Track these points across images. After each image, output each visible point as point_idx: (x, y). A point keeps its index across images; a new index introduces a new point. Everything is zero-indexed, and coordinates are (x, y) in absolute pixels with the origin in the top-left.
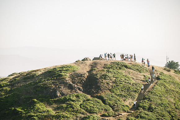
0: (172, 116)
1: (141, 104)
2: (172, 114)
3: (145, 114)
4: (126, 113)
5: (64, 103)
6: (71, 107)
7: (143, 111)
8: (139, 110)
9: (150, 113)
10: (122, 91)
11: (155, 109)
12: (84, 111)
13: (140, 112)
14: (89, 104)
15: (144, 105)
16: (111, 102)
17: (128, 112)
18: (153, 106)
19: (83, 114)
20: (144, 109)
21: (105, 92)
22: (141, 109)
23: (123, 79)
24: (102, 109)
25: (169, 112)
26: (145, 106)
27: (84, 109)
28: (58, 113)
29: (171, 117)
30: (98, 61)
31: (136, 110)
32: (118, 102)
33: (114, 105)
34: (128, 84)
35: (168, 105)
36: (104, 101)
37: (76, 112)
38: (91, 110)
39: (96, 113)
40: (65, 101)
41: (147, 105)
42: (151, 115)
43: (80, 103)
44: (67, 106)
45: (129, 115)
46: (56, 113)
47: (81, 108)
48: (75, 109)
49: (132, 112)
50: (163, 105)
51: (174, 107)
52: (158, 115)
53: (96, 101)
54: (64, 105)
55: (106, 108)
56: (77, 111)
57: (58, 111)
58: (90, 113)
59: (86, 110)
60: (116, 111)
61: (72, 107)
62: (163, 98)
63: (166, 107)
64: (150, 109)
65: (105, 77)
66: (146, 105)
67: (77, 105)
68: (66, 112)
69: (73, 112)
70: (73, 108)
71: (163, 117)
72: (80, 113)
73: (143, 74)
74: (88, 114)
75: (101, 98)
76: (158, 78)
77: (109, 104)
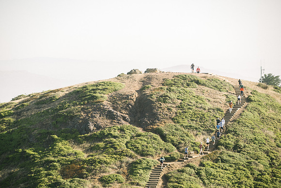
0: (272, 159)
1: (222, 141)
2: (271, 155)
3: (229, 156)
5: (100, 141)
6: (111, 147)
7: (225, 150)
8: (219, 149)
9: (236, 155)
10: (192, 120)
11: (244, 147)
12: (133, 153)
13: (221, 153)
14: (140, 142)
15: (227, 142)
16: (175, 139)
18: (242, 144)
19: (131, 157)
20: (226, 147)
21: (165, 122)
22: (222, 149)
23: (193, 102)
24: (161, 149)
25: (267, 152)
26: (229, 144)
27: (133, 150)
28: (92, 156)
29: (269, 159)
30: (153, 74)
31: (214, 150)
32: (186, 138)
33: (180, 143)
34: (202, 109)
35: (264, 141)
36: (164, 137)
37: (120, 155)
38: (143, 151)
39: (152, 156)
40: (102, 137)
41: (231, 142)
42: (238, 156)
43: (126, 140)
44: (106, 145)
45: (203, 158)
46: (88, 156)
47: (127, 147)
48: (119, 150)
50: (257, 142)
51: (274, 144)
52: (248, 157)
53: (151, 136)
54: (102, 144)
55: (167, 148)
56: (121, 154)
57: (91, 154)
58: (142, 155)
59: (136, 152)
60: (183, 152)
61: (113, 147)
62: (257, 131)
63: (261, 144)
64: (237, 148)
65: (164, 99)
66: (230, 142)
67: (121, 144)
68: (104, 155)
69: (115, 154)
70: (115, 148)
71: (257, 160)
72: (127, 156)
73: (225, 93)
74: (140, 158)
75: (158, 132)
76: (249, 100)
77: (172, 142)
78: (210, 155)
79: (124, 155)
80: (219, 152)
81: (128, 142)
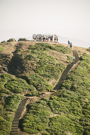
1: (64, 84)
3: (68, 93)
4: (49, 93)
7: (65, 90)
8: (62, 89)
9: (72, 93)
10: (46, 71)
11: (77, 88)
12: (9, 91)
13: (63, 92)
14: (13, 84)
16: (35, 82)
17: (51, 92)
18: (76, 86)
19: (7, 93)
20: (67, 88)
21: (29, 72)
22: (64, 89)
23: (47, 60)
24: (26, 89)
26: (68, 86)
27: (9, 89)
31: (59, 89)
32: (42, 82)
33: (38, 85)
36: (28, 81)
38: (15, 90)
39: (21, 93)
43: (4, 83)
45: (52, 94)
47: (5, 88)
49: (56, 91)
50: (85, 85)
52: (79, 94)
53: (20, 81)
55: (30, 88)
56: (1, 91)
58: (14, 92)
59: (11, 90)
60: (40, 90)
62: (85, 78)
63: (87, 86)
64: (73, 88)
65: (29, 58)
67: (2, 85)
71: (84, 96)
72: (5, 93)
73: (67, 55)
74: (13, 94)
75: (25, 78)
76: (81, 59)
77: (33, 84)
78: (56, 93)
79: (3, 92)
81: (6, 84)
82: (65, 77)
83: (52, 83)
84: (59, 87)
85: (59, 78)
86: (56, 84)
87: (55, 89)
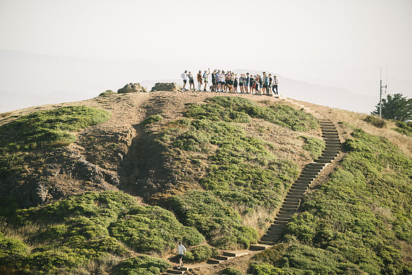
0: (387, 262)
1: (293, 226)
2: (386, 254)
3: (306, 254)
4: (246, 252)
5: (60, 221)
6: (80, 233)
7: (298, 244)
8: (286, 241)
9: (319, 252)
10: (238, 184)
11: (335, 238)
12: (122, 245)
13: (290, 249)
14: (136, 224)
15: (302, 227)
16: (203, 219)
17: (252, 248)
18: (330, 231)
19: (117, 252)
20: (301, 237)
21: (185, 188)
22: (293, 241)
23: (241, 149)
24: (176, 239)
25: (377, 249)
26: (305, 231)
27: (122, 240)
28: (42, 250)
29: (381, 263)
30: (167, 93)
31: (276, 242)
32: (225, 218)
33: (212, 228)
34: (256, 164)
35: (373, 228)
36: (182, 216)
37: (97, 249)
38: (141, 242)
39: (158, 251)
40: (63, 214)
41: (310, 227)
42: (322, 256)
43: (109, 221)
44: (70, 229)
45: (255, 257)
46: (34, 251)
47: (111, 234)
48: (95, 239)
49: (267, 247)
50: (359, 228)
51: (392, 234)
52: (342, 258)
53: (158, 213)
54: (61, 228)
55: (187, 236)
56: (99, 246)
57: (40, 246)
58: (139, 250)
59: (128, 243)
60: (218, 244)
61: (83, 232)
62: (361, 207)
63: (367, 233)
64: (320, 239)
65: (186, 142)
66: (308, 228)
67: (100, 228)
68: (66, 248)
69: (86, 247)
70: (88, 236)
71: (357, 263)
72: (109, 250)
73: (303, 134)
74: (134, 255)
75: (173, 205)
76: (347, 148)
77: (198, 225)
78: (268, 252)
79: (104, 250)
80: (286, 246)
81: (112, 225)
82: (297, 203)
83: (257, 221)
84: (278, 233)
85: (279, 205)
86: (268, 225)
87: (264, 239)
